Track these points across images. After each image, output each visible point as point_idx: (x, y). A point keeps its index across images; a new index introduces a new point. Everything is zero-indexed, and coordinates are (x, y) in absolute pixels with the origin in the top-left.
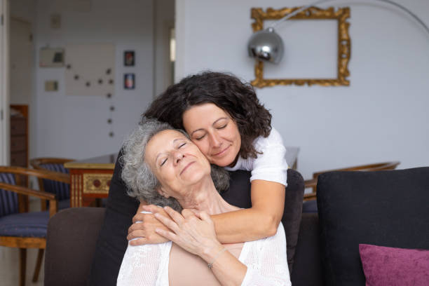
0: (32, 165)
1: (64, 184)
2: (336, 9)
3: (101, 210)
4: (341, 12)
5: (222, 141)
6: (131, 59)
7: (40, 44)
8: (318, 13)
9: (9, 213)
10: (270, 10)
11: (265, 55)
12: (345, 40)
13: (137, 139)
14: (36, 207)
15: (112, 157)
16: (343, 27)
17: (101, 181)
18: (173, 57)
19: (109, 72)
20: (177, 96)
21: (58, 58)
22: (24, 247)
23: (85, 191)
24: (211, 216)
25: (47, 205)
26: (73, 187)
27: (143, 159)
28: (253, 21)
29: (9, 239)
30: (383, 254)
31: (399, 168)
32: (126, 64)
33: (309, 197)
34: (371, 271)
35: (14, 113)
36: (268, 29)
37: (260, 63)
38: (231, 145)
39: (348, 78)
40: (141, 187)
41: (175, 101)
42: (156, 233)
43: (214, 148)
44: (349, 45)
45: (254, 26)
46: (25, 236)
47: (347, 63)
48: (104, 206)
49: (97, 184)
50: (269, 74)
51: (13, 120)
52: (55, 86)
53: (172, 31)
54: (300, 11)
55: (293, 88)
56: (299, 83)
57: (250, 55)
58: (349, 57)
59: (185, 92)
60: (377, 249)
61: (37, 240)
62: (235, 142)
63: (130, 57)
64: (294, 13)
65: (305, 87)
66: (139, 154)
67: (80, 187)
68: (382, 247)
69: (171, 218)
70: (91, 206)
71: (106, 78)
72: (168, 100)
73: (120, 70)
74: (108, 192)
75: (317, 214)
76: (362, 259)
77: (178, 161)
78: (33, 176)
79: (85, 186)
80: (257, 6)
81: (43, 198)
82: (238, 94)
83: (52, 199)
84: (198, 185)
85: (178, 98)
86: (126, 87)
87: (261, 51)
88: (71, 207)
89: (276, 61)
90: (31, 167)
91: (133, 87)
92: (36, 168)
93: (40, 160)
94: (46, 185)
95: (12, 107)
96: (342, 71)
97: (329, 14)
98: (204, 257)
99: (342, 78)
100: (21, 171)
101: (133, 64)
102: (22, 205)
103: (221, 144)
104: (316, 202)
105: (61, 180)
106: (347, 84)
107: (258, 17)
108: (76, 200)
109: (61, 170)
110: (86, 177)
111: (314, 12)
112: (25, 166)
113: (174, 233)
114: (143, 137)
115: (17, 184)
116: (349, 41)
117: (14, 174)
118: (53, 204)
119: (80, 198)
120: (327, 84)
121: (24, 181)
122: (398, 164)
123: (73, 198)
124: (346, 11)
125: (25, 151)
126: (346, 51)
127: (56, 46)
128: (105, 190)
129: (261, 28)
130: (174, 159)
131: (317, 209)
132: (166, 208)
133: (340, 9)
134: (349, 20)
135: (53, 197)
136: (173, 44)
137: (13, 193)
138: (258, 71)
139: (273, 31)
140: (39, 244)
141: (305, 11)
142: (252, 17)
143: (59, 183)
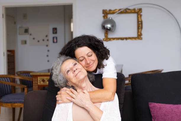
0: (17, 74)
1: (30, 81)
2: (136, 9)
3: (45, 91)
4: (138, 10)
5: (90, 61)
6: (55, 31)
7: (18, 26)
8: (129, 11)
9: (8, 94)
10: (110, 10)
11: (109, 28)
12: (140, 21)
13: (57, 63)
14: (19, 91)
15: (49, 70)
16: (139, 16)
17: (45, 79)
18: (72, 30)
19: (47, 36)
20: (72, 44)
21: (26, 31)
22: (14, 107)
23: (39, 84)
24: (89, 92)
25: (23, 90)
26: (34, 82)
27: (60, 71)
28: (103, 15)
29: (8, 104)
30: (158, 106)
31: (163, 72)
32: (53, 33)
33: (128, 84)
34: (154, 113)
35: (9, 53)
36: (109, 18)
37: (107, 31)
38: (94, 63)
39: (142, 37)
40: (60, 82)
41: (72, 46)
42: (67, 99)
43: (88, 64)
44: (142, 23)
45: (104, 17)
46: (15, 103)
47: (141, 31)
48: (46, 90)
49: (43, 81)
50: (110, 36)
51: (9, 56)
52: (25, 42)
53: (72, 19)
54: (122, 10)
55: (120, 41)
56: (122, 39)
57: (103, 29)
58: (142, 28)
59: (75, 42)
60: (156, 104)
61: (19, 104)
62: (96, 61)
63: (55, 30)
64: (120, 11)
65: (125, 41)
66: (59, 70)
67: (37, 82)
68: (158, 104)
69: (73, 93)
70: (41, 90)
71: (46, 39)
72: (69, 46)
73: (51, 35)
74: (48, 84)
75: (131, 91)
76: (150, 108)
77: (74, 71)
78: (18, 78)
79: (39, 82)
80: (105, 9)
81: (22, 87)
82: (96, 43)
83: (25, 87)
84: (82, 81)
85: (73, 45)
86: (54, 42)
87: (107, 27)
88: (33, 90)
89: (113, 31)
90: (16, 75)
91: (57, 42)
92: (18, 75)
93: (20, 72)
94: (23, 82)
95: (8, 51)
96: (139, 34)
97: (134, 11)
98: (86, 108)
99: (139, 37)
100: (12, 76)
101: (56, 33)
102: (13, 90)
103: (90, 62)
104: (131, 86)
105: (29, 80)
106: (141, 39)
107: (106, 13)
108: (35, 87)
109: (29, 76)
110: (39, 78)
111: (128, 11)
112: (14, 74)
113: (74, 99)
114: (60, 63)
115: (11, 82)
116: (142, 22)
117: (9, 78)
118: (26, 90)
119: (37, 87)
120: (133, 39)
121: (14, 80)
122: (163, 70)
123: (34, 87)
124: (140, 10)
125: (14, 68)
126: (140, 26)
127: (25, 26)
128: (47, 83)
129: (107, 18)
130: (73, 70)
131: (131, 89)
132: (70, 89)
133: (138, 9)
134: (141, 14)
135: (26, 86)
136: (72, 25)
137: (9, 85)
138: (106, 35)
139: (112, 19)
140: (20, 106)
141: (124, 10)
142: (103, 13)
143: (28, 81)
